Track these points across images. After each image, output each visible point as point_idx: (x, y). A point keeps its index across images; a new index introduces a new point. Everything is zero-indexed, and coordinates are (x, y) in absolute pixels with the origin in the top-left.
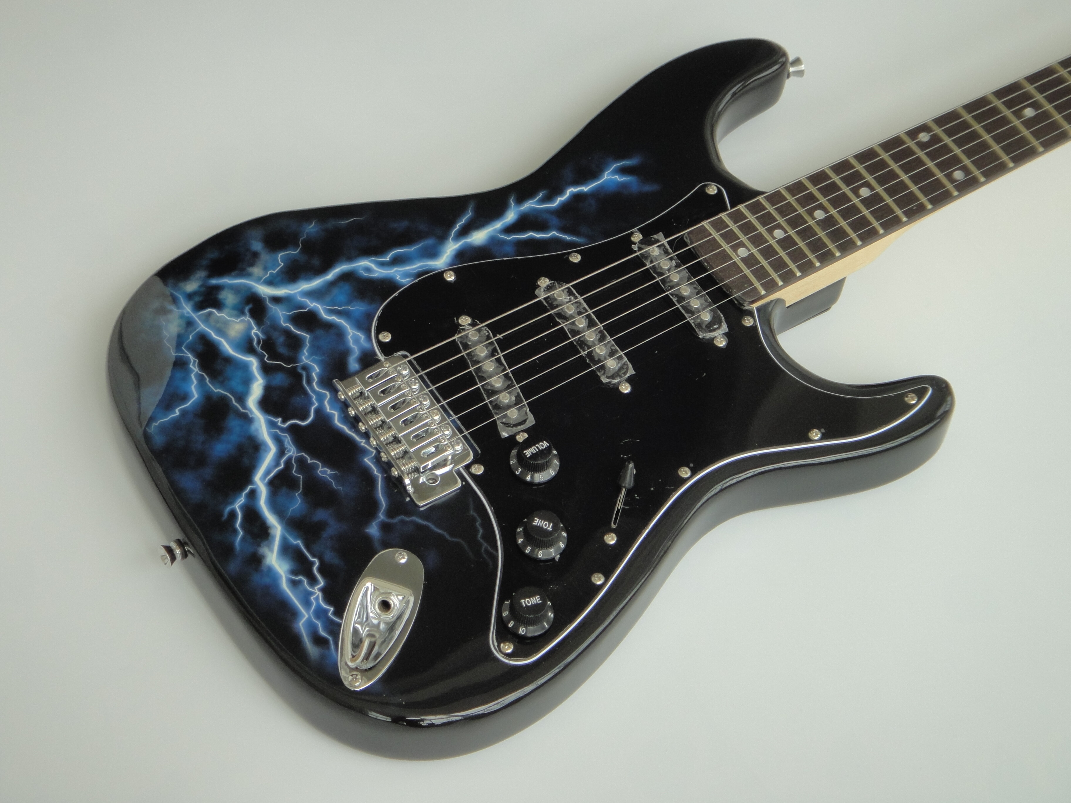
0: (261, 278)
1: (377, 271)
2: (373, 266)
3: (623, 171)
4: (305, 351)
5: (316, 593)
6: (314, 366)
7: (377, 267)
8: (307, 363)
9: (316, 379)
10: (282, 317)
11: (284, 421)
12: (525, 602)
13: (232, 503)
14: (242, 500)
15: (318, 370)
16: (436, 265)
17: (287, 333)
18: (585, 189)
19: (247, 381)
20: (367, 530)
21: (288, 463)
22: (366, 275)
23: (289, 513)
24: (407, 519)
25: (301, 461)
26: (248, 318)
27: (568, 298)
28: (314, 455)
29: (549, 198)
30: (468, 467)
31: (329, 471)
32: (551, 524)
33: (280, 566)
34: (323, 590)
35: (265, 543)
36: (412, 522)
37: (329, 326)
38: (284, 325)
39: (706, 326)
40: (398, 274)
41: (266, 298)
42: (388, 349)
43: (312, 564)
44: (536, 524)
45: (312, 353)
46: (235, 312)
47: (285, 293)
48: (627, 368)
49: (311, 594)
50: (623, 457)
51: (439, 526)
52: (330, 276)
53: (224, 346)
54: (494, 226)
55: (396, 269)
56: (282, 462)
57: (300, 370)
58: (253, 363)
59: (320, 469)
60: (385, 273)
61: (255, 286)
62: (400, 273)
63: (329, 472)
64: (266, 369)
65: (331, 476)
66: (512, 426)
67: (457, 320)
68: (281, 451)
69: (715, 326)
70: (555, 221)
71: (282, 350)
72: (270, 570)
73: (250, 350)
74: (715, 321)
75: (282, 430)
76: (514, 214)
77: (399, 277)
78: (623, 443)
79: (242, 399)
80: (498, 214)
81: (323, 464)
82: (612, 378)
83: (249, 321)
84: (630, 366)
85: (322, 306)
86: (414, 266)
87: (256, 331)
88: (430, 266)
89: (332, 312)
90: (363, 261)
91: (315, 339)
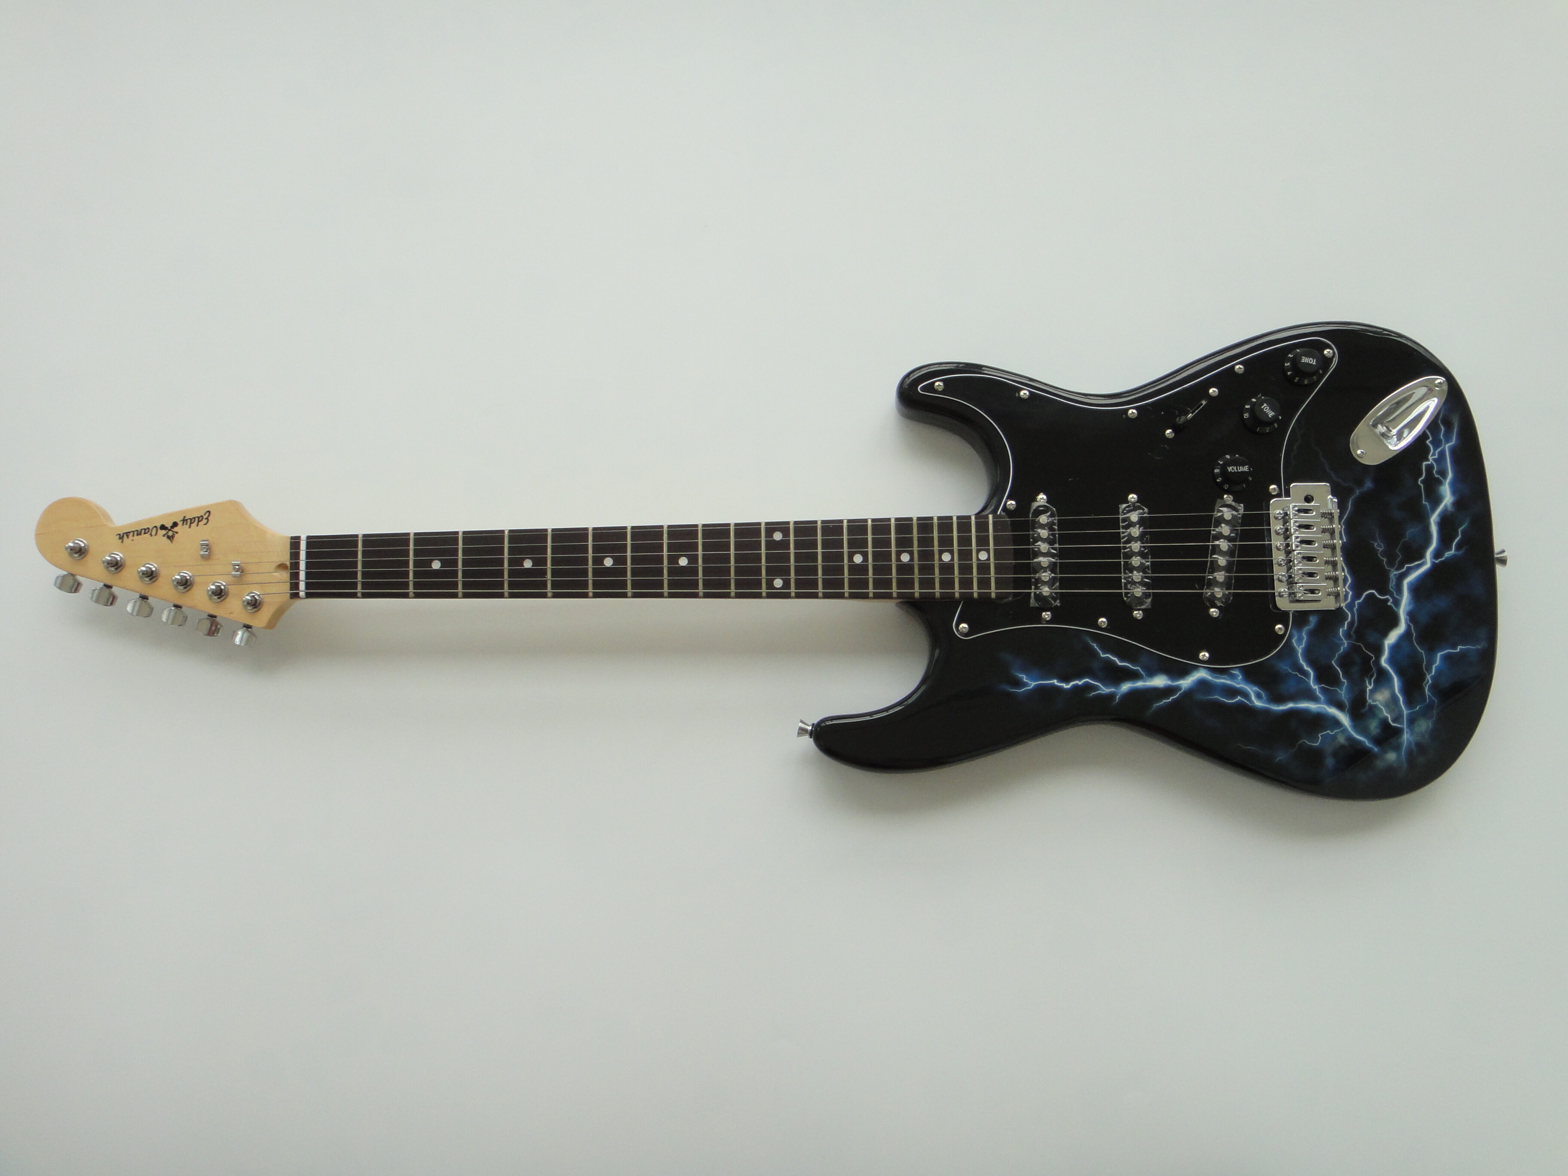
0: (1341, 731)
1: (1253, 691)
2: (1253, 698)
3: (1016, 682)
4: (1342, 650)
5: (1432, 459)
6: (1342, 635)
7: (1251, 694)
8: (1346, 640)
9: (1346, 623)
10: (1344, 689)
11: (1387, 600)
12: (1313, 362)
13: (1454, 556)
14: (1448, 554)
15: (1341, 630)
16: (1206, 674)
17: (1346, 674)
18: (1055, 682)
19: (1395, 648)
20: (1373, 487)
21: (1401, 566)
22: (1263, 693)
23: (1420, 527)
24: (1342, 480)
25: (1391, 563)
26: (1369, 701)
27: (1131, 588)
28: (1380, 563)
29: (1088, 687)
30: (1279, 495)
32: (1262, 407)
33: (1446, 491)
34: (1426, 459)
35: (1448, 514)
36: (1340, 476)
37: (1311, 662)
38: (1345, 681)
40: (1239, 681)
41: (1347, 712)
42: (1283, 617)
43: (1424, 482)
44: (1273, 413)
45: (1339, 646)
46: (1376, 711)
47: (1330, 708)
48: (1124, 509)
49: (1434, 460)
50: (1167, 446)
51: (1324, 464)
52: (1290, 706)
53: (1398, 687)
54: (1144, 685)
55: (1238, 686)
56: (1404, 569)
57: (1354, 637)
58: (1384, 662)
59: (1381, 549)
60: (1248, 687)
61: (1350, 726)
62: (1236, 681)
63: (1376, 544)
64: (1378, 650)
65: (1376, 541)
66: (1233, 507)
67: (1219, 616)
68: (1401, 577)
69: (1041, 509)
70: (1096, 666)
71: (1358, 660)
72: (1454, 492)
73: (1382, 672)
74: (1038, 512)
75: (1392, 595)
76: (1122, 688)
77: (1239, 678)
79: (1407, 635)
80: (1134, 694)
81: (1377, 554)
82: (1140, 508)
83: (1370, 698)
84: (1121, 510)
85: (1310, 682)
86: (1223, 681)
87: (1368, 687)
88: (1210, 674)
89: (1304, 674)
90: (1257, 705)
91: (1329, 657)
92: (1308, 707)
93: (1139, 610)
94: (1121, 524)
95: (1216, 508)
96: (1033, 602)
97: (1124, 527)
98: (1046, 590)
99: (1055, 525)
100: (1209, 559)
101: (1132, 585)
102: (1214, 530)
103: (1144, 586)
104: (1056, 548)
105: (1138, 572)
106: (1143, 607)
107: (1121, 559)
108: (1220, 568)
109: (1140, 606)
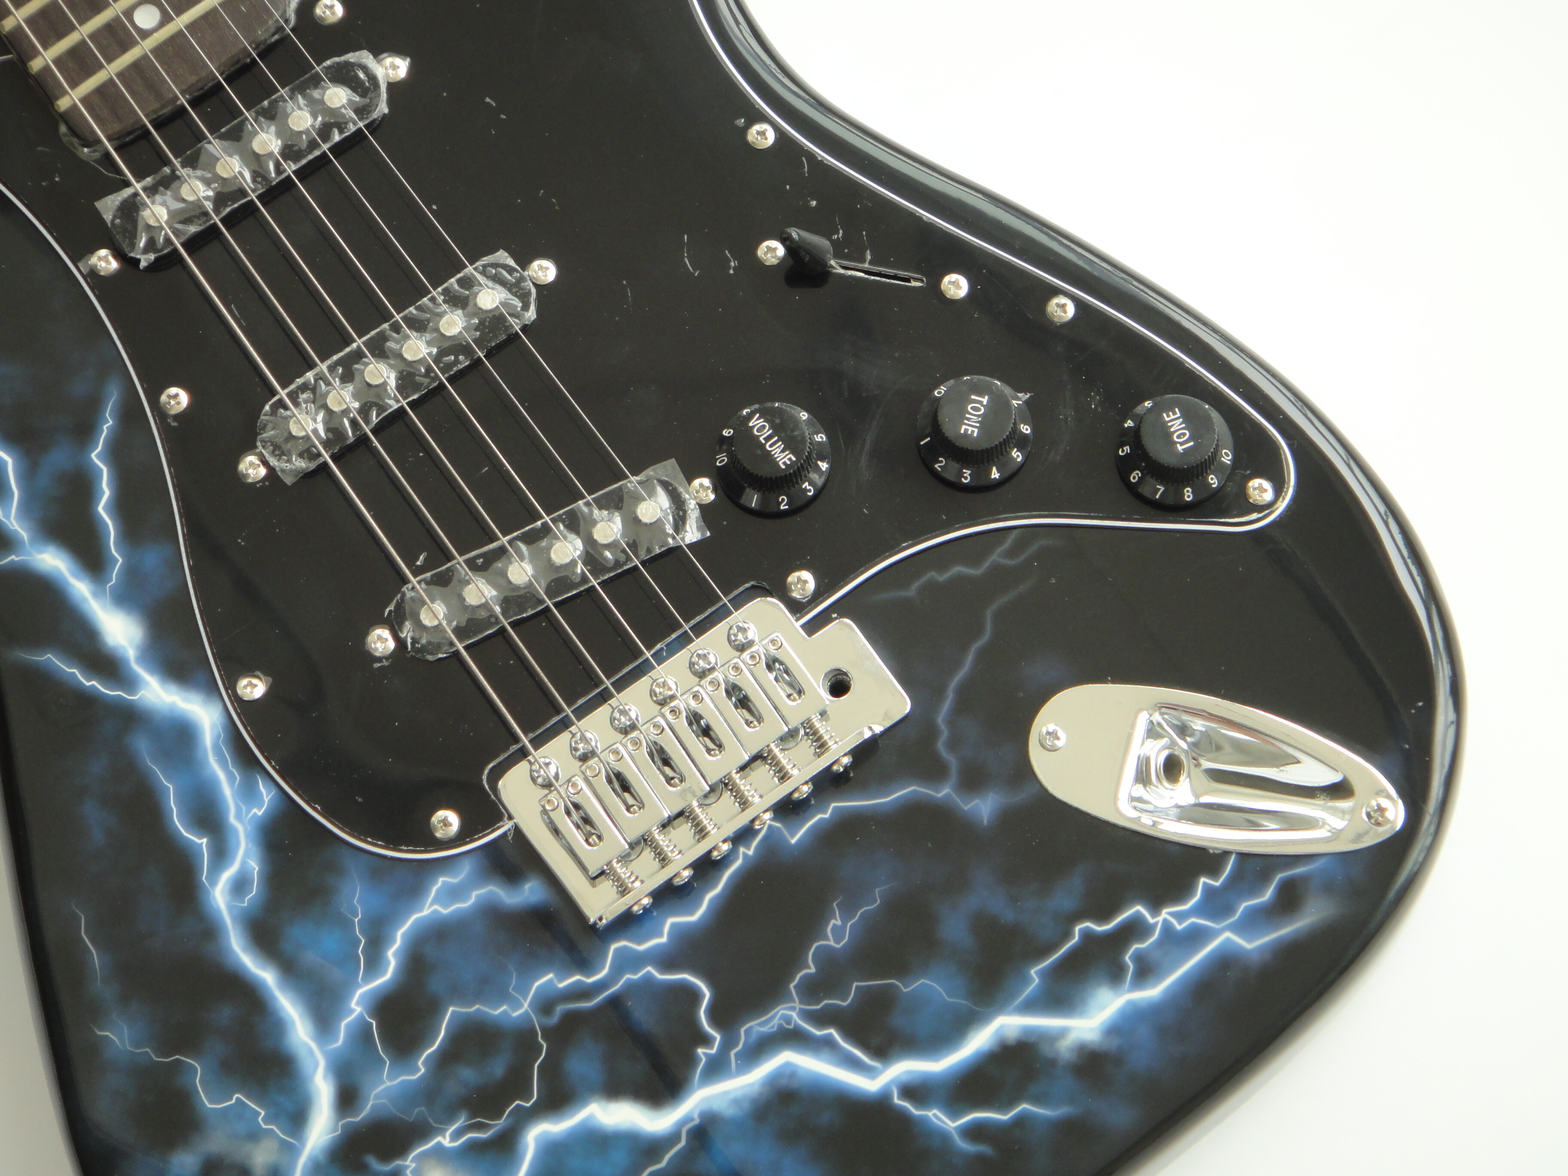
0: (283, 1143)
1: (244, 863)
2: (227, 875)
4: (497, 1013)
5: (1165, 920)
6: (538, 988)
7: (231, 865)
8: (529, 1006)
9: (577, 977)
10: (399, 1080)
11: (706, 1040)
13: (944, 1136)
14: (935, 1115)
15: (550, 975)
16: (213, 726)
17: (446, 1061)
19: (595, 1139)
20: (985, 821)
21: (821, 1019)
22: (254, 890)
23: (961, 1002)
24: (945, 733)
25: (813, 989)
27: (304, 406)
28: (795, 960)
30: (796, 607)
31: (833, 922)
32: (973, 397)
33: (1103, 1008)
34: (1156, 904)
35: (1046, 1050)
36: (951, 723)
37: (417, 963)
38: (423, 1070)
39: (363, 95)
40: (248, 813)
41: (343, 1126)
43: (1089, 937)
45: (503, 996)
47: (325, 1077)
48: (495, 265)
49: (1167, 928)
50: (735, 268)
51: (957, 664)
52: (265, 975)
54: (85, 599)
55: (232, 819)
56: (818, 1033)
57: (554, 1020)
58: (538, 1134)
59: (832, 943)
60: (247, 845)
61: (312, 1157)
62: (244, 808)
63: (836, 921)
64: (558, 1100)
65: (846, 918)
66: (681, 513)
67: (379, 659)
68: (793, 1037)
69: (362, 75)
70: (57, 457)
71: (498, 1068)
72: (1113, 1029)
73: (505, 1146)
75: (727, 1045)
76: (40, 552)
78: (695, 270)
79: (650, 1148)
80: (46, 590)
82: (524, 297)
83: (417, 1159)
84: (486, 260)
85: (359, 986)
86: (221, 776)
87: (444, 1137)
88: (219, 737)
89: (374, 962)
90: (214, 898)
91: (458, 993)
92: (293, 1022)
93: (265, 463)
94: (453, 280)
95: (649, 472)
96: (110, 208)
97: (446, 292)
98: (158, 214)
99: (341, 131)
100: (505, 540)
101: (314, 402)
102: (588, 504)
103: (328, 430)
104: (285, 170)
105: (356, 396)
106: (273, 462)
107: (360, 338)
108: (501, 580)
109: (276, 456)
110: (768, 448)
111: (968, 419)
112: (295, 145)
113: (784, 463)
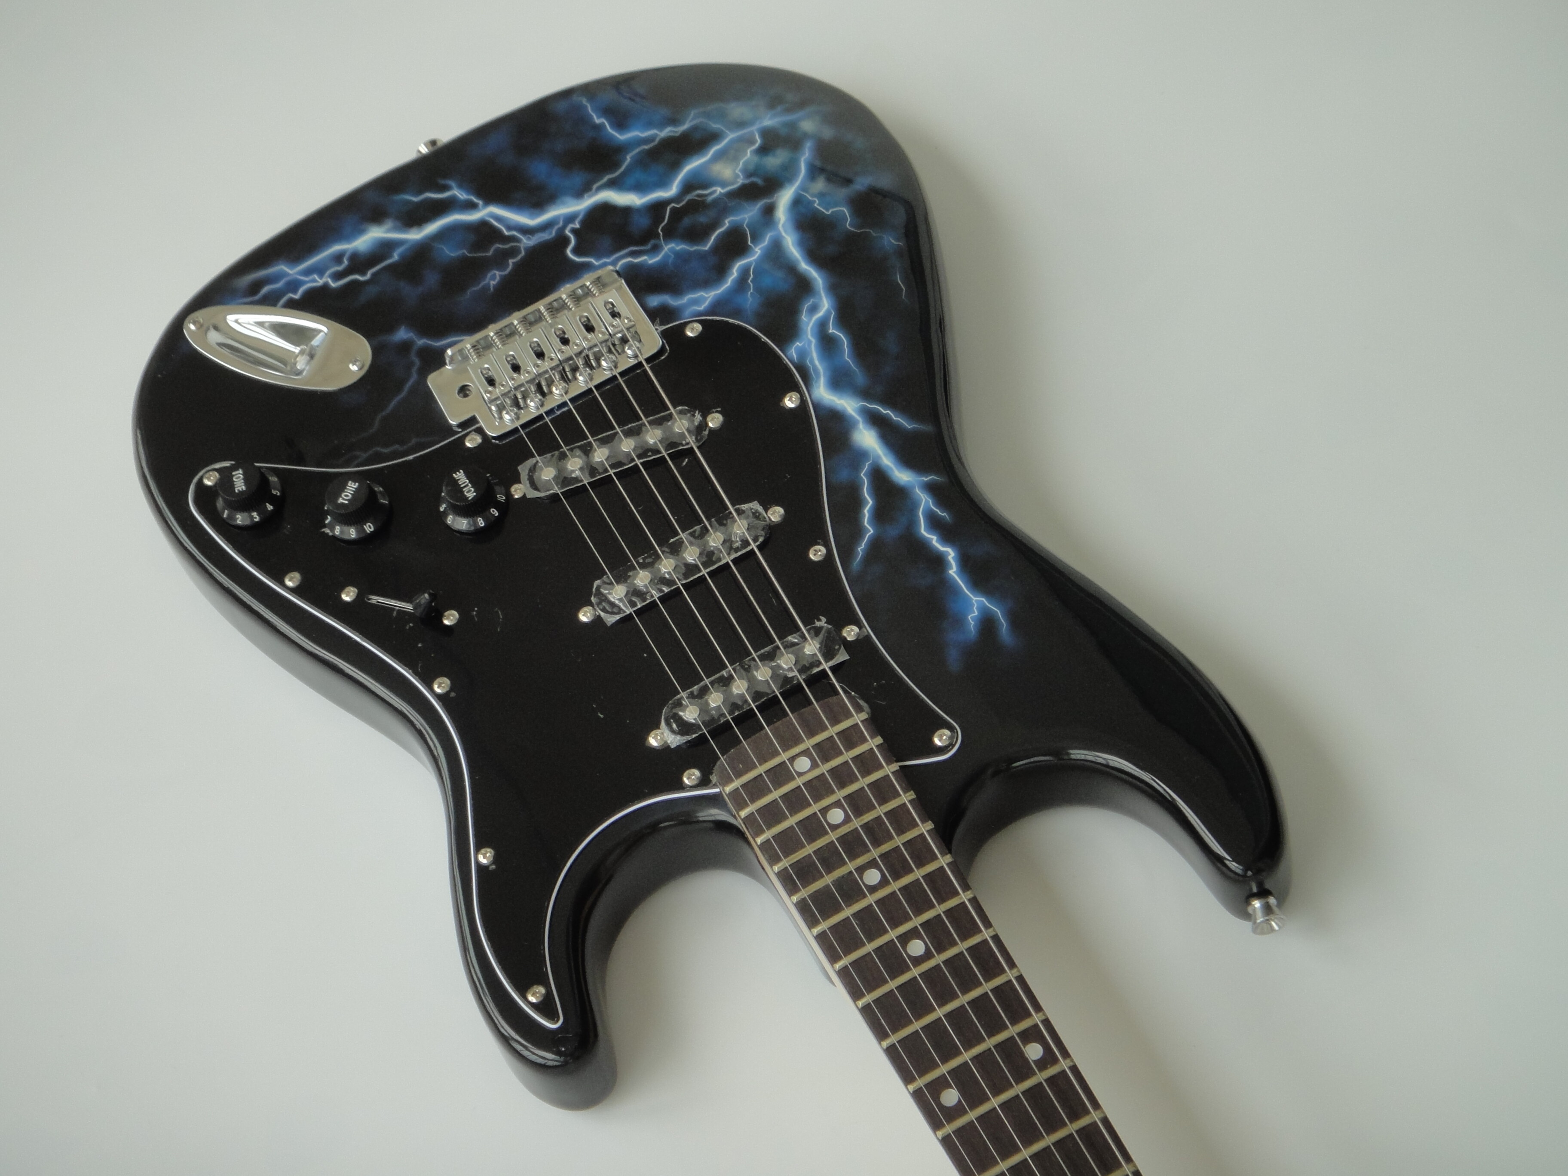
0: (807, 192)
1: (810, 320)
2: (820, 314)
3: (987, 623)
4: (682, 246)
5: (321, 278)
6: (658, 257)
7: (817, 319)
8: (664, 249)
9: (636, 261)
10: (740, 218)
11: (574, 231)
13: (461, 186)
14: (462, 196)
15: (650, 262)
16: (819, 387)
17: (716, 225)
18: (953, 571)
19: (639, 188)
20: (403, 327)
21: (513, 239)
22: (806, 306)
23: (437, 245)
24: (415, 365)
25: (514, 252)
26: (741, 181)
27: (738, 539)
28: (520, 265)
29: (935, 523)
30: (480, 431)
31: (495, 283)
33: (364, 241)
34: (325, 287)
35: (399, 224)
36: (412, 372)
37: (721, 271)
38: (726, 221)
39: (677, 715)
40: (804, 345)
41: (773, 198)
42: (674, 336)
43: (363, 273)
45: (678, 255)
46: (751, 167)
47: (779, 220)
48: (613, 614)
49: (321, 275)
50: (474, 610)
51: (401, 402)
52: (805, 267)
53: (698, 160)
54: (885, 455)
55: (814, 341)
56: (515, 233)
57: (652, 242)
58: (669, 192)
59: (498, 273)
60: (807, 329)
61: (793, 185)
62: (806, 346)
63: (493, 283)
64: (657, 208)
65: (489, 284)
66: (532, 475)
67: (718, 412)
68: (528, 231)
69: (674, 726)
70: (893, 532)
71: (687, 221)
72: (362, 232)
73: (688, 187)
74: (685, 727)
75: (563, 228)
76: (908, 481)
77: (800, 345)
78: (497, 612)
79: (613, 184)
80: (907, 460)
81: (505, 276)
82: (599, 593)
83: (735, 183)
84: (618, 619)
85: (754, 260)
86: (817, 363)
87: (720, 192)
88: (816, 382)
89: (745, 273)
90: (828, 303)
91: (702, 256)
92: (793, 245)
93: (768, 514)
94: (639, 606)
95: (545, 495)
96: (842, 656)
97: (645, 598)
98: (811, 648)
99: (693, 691)
100: (635, 462)
101: (732, 541)
102: (585, 478)
103: (728, 523)
104: (732, 669)
105: (708, 542)
107: (702, 575)
108: (641, 442)
109: (759, 512)
110: (467, 481)
111: (352, 491)
112: (721, 686)
113: (460, 472)
